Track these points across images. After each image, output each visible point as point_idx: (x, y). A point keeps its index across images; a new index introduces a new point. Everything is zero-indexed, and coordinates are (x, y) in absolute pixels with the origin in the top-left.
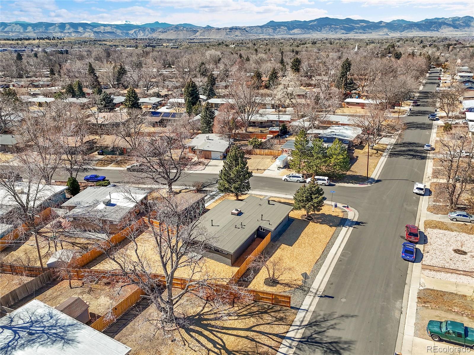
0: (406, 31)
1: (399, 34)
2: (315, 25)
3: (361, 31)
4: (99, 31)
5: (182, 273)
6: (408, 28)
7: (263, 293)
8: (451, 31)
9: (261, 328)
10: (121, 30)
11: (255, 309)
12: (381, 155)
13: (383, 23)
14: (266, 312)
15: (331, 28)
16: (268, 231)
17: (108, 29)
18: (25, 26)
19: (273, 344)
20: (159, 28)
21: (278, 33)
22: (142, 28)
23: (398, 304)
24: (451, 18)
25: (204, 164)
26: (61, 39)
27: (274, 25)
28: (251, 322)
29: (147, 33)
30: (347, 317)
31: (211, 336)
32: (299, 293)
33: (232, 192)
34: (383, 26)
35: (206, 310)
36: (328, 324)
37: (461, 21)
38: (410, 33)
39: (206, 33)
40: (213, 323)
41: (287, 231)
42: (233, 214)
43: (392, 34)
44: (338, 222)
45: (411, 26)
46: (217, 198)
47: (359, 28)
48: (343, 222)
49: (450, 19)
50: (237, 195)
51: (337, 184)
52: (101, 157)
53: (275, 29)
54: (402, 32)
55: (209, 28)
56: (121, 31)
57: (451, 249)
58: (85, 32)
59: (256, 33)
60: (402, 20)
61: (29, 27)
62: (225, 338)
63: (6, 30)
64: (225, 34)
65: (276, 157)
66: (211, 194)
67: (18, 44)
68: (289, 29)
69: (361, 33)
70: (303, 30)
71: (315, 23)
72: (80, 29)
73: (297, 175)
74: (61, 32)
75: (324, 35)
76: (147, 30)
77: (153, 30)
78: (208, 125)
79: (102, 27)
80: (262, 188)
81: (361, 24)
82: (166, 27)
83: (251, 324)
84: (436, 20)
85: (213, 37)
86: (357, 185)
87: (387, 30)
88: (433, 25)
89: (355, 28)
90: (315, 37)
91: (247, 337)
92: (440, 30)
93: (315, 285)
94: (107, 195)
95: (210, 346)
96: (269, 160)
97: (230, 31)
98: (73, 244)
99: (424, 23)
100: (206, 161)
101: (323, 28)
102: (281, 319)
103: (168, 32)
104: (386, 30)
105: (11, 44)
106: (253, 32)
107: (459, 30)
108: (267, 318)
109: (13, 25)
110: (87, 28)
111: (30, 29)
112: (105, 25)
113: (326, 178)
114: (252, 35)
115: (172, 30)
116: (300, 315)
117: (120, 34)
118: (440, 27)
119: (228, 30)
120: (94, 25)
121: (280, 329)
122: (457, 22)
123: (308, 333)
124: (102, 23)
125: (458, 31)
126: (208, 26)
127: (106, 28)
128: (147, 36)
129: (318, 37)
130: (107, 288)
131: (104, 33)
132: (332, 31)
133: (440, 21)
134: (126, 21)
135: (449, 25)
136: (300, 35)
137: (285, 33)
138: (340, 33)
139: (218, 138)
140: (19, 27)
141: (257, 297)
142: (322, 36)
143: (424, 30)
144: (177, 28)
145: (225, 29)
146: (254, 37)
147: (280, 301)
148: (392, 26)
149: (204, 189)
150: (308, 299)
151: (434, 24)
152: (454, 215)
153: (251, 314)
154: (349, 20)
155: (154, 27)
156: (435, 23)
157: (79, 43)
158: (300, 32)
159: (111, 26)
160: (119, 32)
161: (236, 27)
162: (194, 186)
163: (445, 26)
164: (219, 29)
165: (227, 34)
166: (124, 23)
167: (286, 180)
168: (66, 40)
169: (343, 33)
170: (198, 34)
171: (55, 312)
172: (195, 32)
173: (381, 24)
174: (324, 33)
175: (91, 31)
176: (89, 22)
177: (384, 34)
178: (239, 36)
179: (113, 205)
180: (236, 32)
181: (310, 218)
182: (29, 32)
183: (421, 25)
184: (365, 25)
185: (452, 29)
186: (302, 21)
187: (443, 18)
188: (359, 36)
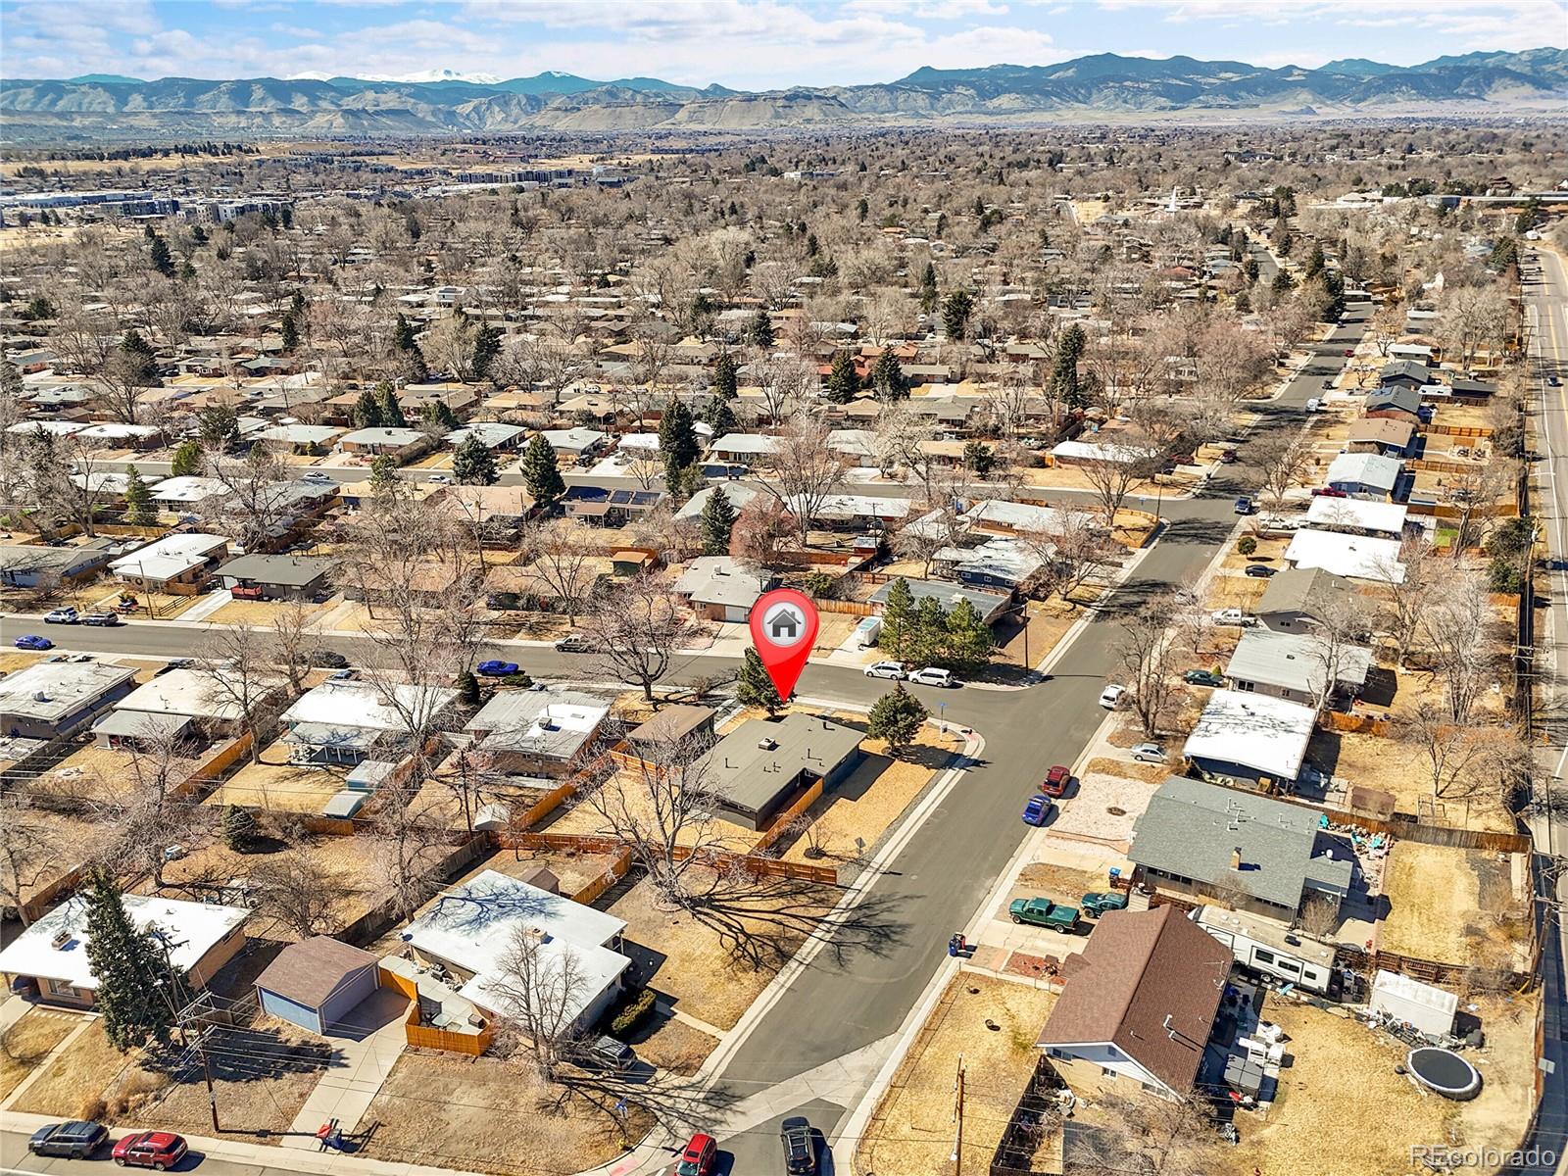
0: (1374, 100)
1: (1349, 110)
2: (1070, 81)
3: (1223, 100)
4: (360, 107)
5: (687, 837)
6: (1380, 89)
7: (799, 866)
8: (1527, 98)
9: (792, 911)
10: (429, 102)
11: (787, 888)
12: (1080, 614)
13: (1296, 72)
14: (802, 893)
15: (1123, 88)
16: (818, 777)
17: (390, 101)
18: (120, 90)
19: (806, 927)
20: (553, 95)
21: (945, 109)
22: (498, 95)
23: (988, 883)
24: (1528, 52)
25: (710, 634)
26: (249, 151)
27: (932, 83)
28: (778, 903)
29: (515, 111)
30: (912, 898)
31: (725, 919)
32: (853, 868)
33: (762, 704)
34: (1295, 84)
35: (718, 889)
36: (884, 906)
37: (1561, 64)
38: (1388, 106)
39: (710, 111)
40: (726, 904)
41: (853, 778)
42: (761, 747)
43: (1326, 110)
44: (942, 759)
45: (1391, 80)
46: (735, 712)
47: (1215, 91)
48: (951, 760)
49: (1525, 57)
50: (771, 710)
51: (966, 685)
52: (495, 614)
53: (935, 97)
54: (1360, 101)
55: (717, 95)
56: (432, 107)
57: (1104, 808)
58: (314, 112)
59: (874, 110)
60: (1363, 61)
61: (135, 96)
62: (743, 921)
63: (61, 106)
64: (769, 116)
65: (859, 620)
66: (725, 703)
67: (119, 172)
68: (984, 94)
69: (1221, 106)
70: (1028, 99)
71: (1070, 72)
72: (300, 102)
73: (892, 664)
74: (239, 113)
75: (1101, 115)
76: (515, 102)
77: (535, 103)
78: (717, 537)
79: (371, 95)
80: (821, 692)
81: (1222, 75)
82: (577, 93)
83: (780, 906)
84: (1477, 62)
85: (732, 124)
86: (1004, 688)
87: (1310, 97)
88: (1465, 76)
89: (1203, 90)
90: (1066, 124)
91: (772, 921)
92: (1491, 97)
93: (879, 859)
94: (540, 708)
95: (724, 929)
96: (844, 625)
97: (787, 103)
98: (499, 797)
99: (1433, 71)
100: (714, 626)
101: (1094, 91)
102: (822, 901)
103: (586, 110)
104: (1305, 96)
105: (100, 174)
106: (864, 105)
107: (1552, 93)
108: (802, 899)
109: (83, 89)
110: (320, 98)
111: (136, 101)
112: (378, 87)
113: (945, 672)
114: (859, 117)
115: (597, 100)
116: (849, 896)
117: (430, 118)
118: (1489, 86)
119: (780, 103)
120: (343, 88)
121: (819, 912)
122: (1549, 68)
123: (855, 917)
124: (368, 78)
125: (1550, 97)
126: (716, 87)
127: (383, 97)
128: (515, 122)
129: (1079, 123)
130: (572, 860)
131: (377, 113)
132: (1125, 102)
133: (1491, 62)
134: (448, 72)
135: (1519, 78)
136: (1017, 115)
137: (969, 108)
138: (1151, 108)
139: (741, 568)
140: (104, 96)
141: (791, 872)
142: (1092, 118)
143: (1435, 96)
144: (613, 94)
145: (771, 97)
146: (865, 123)
147: (824, 878)
148: (1327, 83)
149: (712, 692)
150: (864, 876)
151: (1468, 75)
152: (1138, 750)
153: (781, 895)
154: (1182, 64)
155: (536, 93)
156: (1472, 70)
157: (307, 166)
158: (1017, 104)
159: (398, 91)
160: (423, 109)
161: (807, 89)
162: (692, 687)
163: (1507, 81)
164: (750, 98)
165: (777, 116)
166: (440, 77)
167: (871, 675)
168: (266, 151)
169: (1163, 108)
170: (681, 115)
171: (520, 884)
172: (673, 107)
173: (1291, 75)
174: (1099, 108)
175: (333, 108)
176: (325, 77)
177: (1297, 108)
178: (813, 122)
179: (556, 729)
180: (806, 109)
181: (896, 754)
182: (136, 114)
183: (1426, 80)
184: (1236, 78)
185: (1528, 89)
186: (1028, 65)
187: (1500, 53)
188: (1214, 118)
